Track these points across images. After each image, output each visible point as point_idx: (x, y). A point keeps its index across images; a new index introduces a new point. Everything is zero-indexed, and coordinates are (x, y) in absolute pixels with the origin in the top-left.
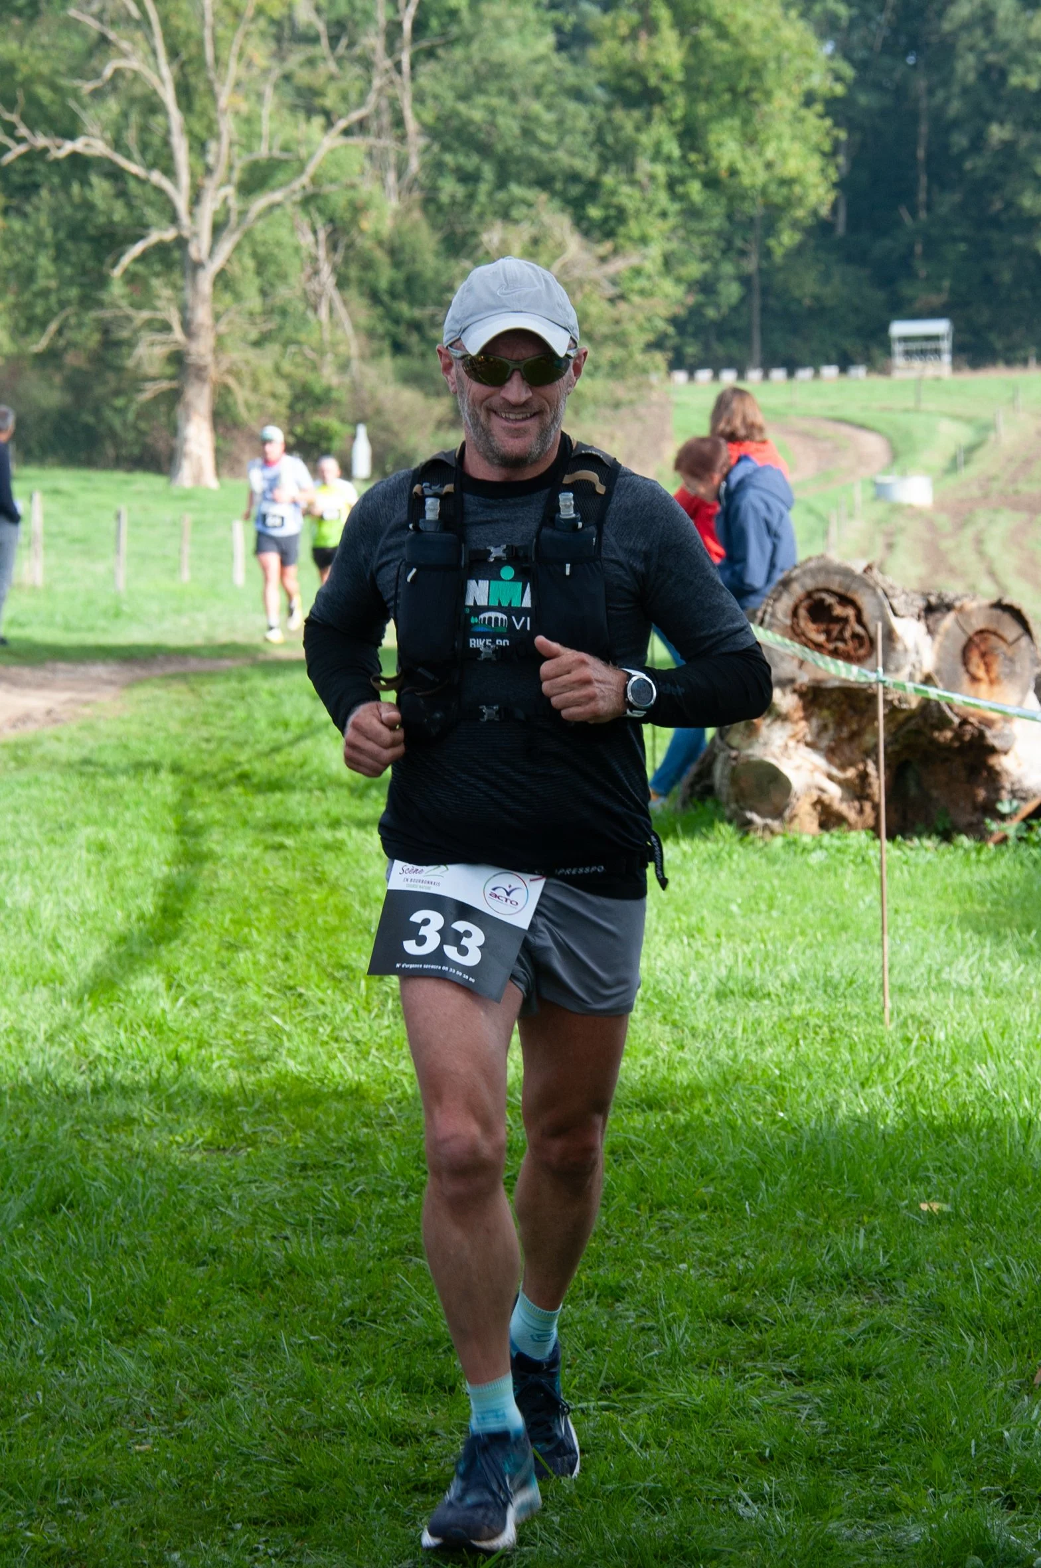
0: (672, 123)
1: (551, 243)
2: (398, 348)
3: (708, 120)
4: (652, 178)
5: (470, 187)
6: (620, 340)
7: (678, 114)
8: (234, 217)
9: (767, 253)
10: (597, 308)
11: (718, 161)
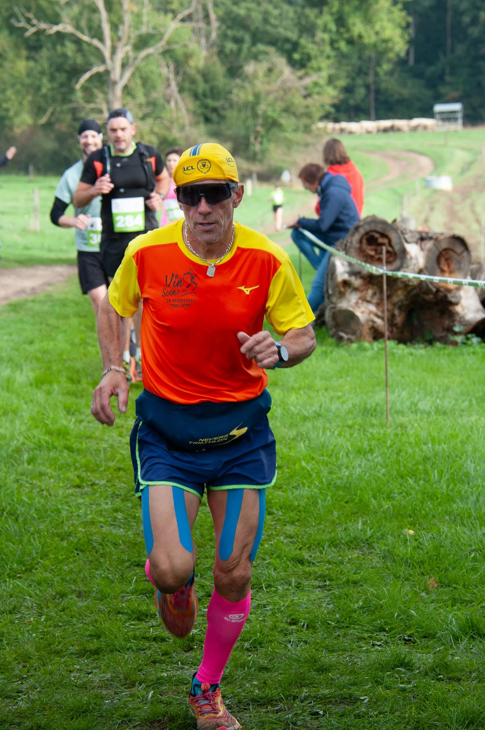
0: (332, 14)
1: (276, 71)
2: (207, 120)
3: (349, 14)
4: (323, 40)
5: (239, 46)
6: (308, 115)
7: (335, 9)
8: (131, 61)
9: (377, 74)
10: (298, 100)
11: (353, 32)
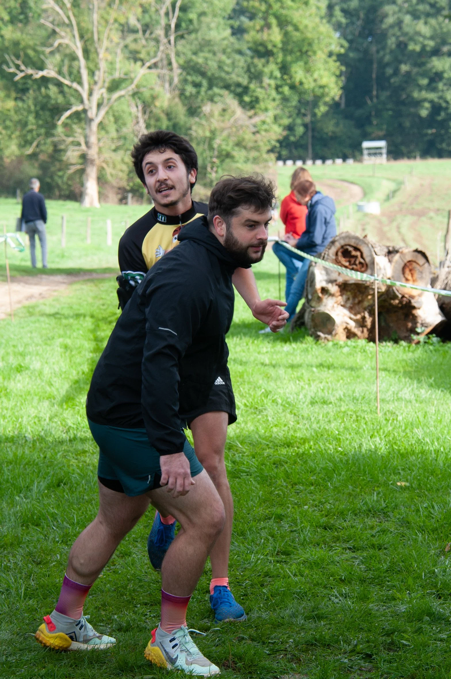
0: (277, 63)
1: (229, 111)
3: (291, 62)
4: (269, 85)
5: (198, 89)
6: (257, 148)
7: (279, 60)
8: (105, 101)
9: (314, 115)
10: (248, 136)
11: (295, 78)
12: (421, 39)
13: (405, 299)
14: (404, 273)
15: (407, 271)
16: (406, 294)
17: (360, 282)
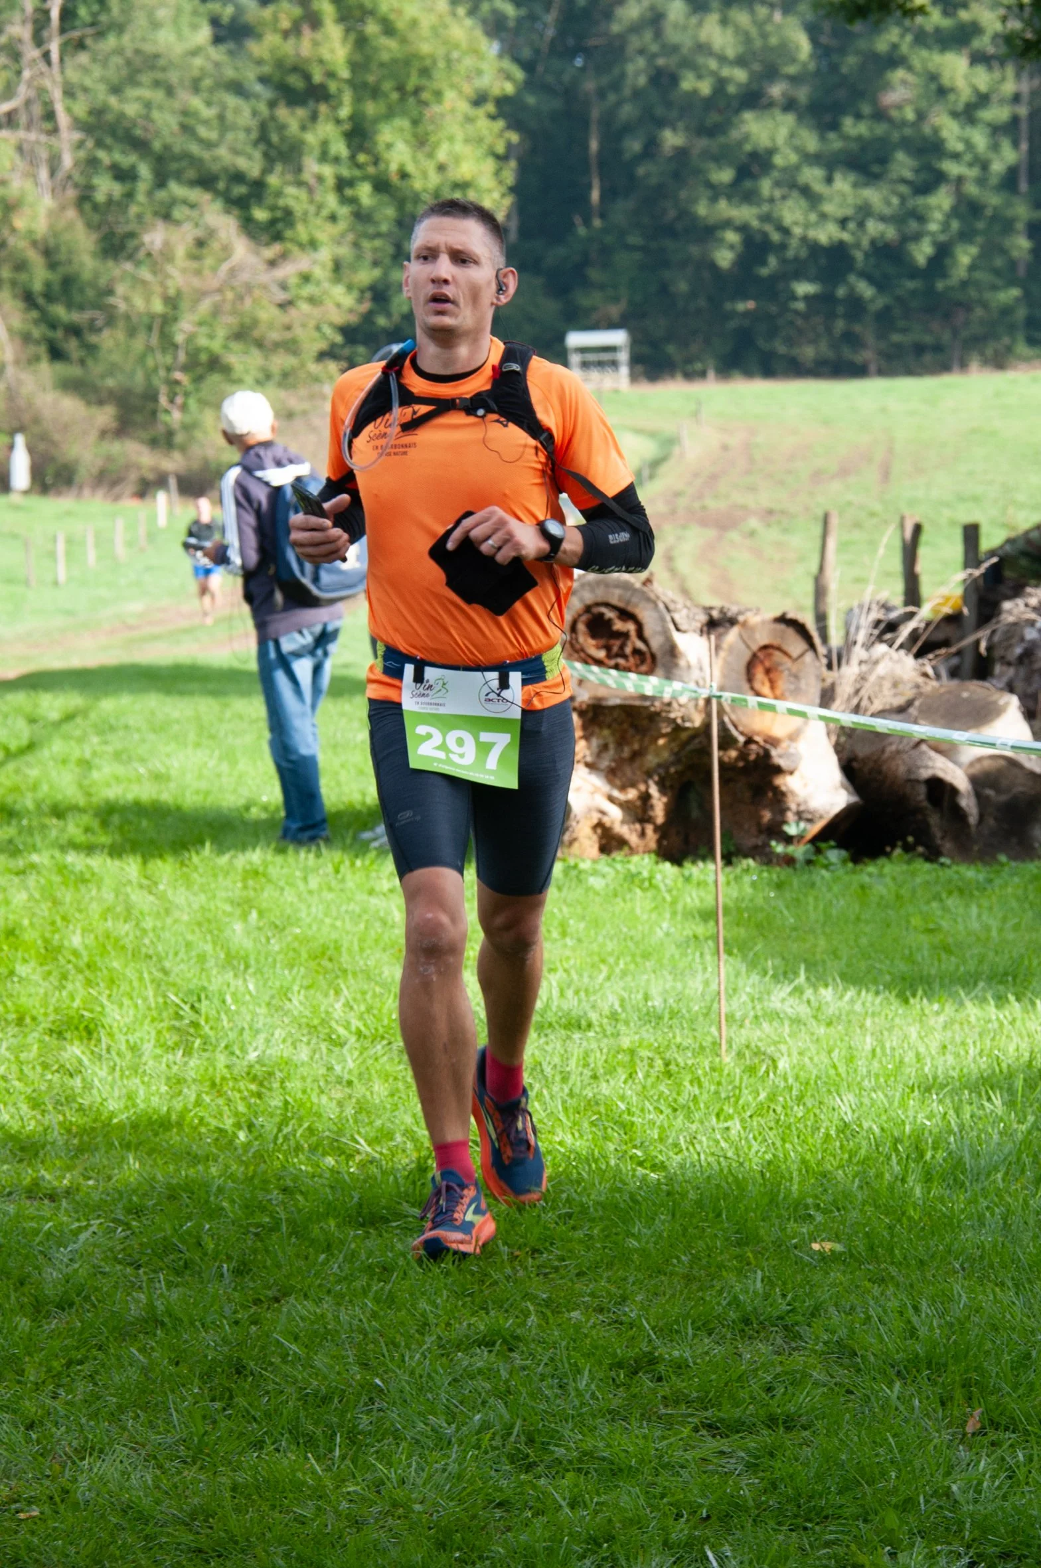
0: (338, 122)
1: (215, 245)
2: (56, 354)
3: (377, 120)
4: (320, 179)
5: (128, 186)
6: (291, 346)
7: (345, 112)
10: (267, 314)
11: (387, 163)
12: (713, 64)
13: (754, 747)
14: (750, 679)
15: (759, 674)
16: (758, 734)
17: (637, 703)
